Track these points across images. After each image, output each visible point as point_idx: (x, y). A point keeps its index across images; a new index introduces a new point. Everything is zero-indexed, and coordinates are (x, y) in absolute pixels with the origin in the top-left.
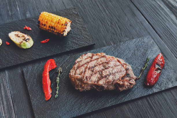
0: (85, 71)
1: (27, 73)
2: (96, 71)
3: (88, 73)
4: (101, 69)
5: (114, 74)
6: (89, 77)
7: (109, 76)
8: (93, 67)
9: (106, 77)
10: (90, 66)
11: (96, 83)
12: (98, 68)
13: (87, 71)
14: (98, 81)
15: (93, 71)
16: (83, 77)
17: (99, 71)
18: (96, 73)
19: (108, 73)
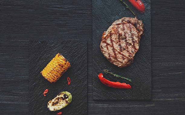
0: (123, 55)
1: (100, 97)
2: (125, 47)
3: (125, 53)
4: (125, 43)
5: (132, 35)
6: (129, 54)
7: (134, 39)
8: (121, 48)
9: (134, 41)
10: (119, 50)
11: (136, 51)
12: (123, 44)
13: (123, 53)
14: (135, 49)
15: (124, 49)
16: (128, 58)
17: (127, 45)
18: (127, 48)
19: (131, 39)
